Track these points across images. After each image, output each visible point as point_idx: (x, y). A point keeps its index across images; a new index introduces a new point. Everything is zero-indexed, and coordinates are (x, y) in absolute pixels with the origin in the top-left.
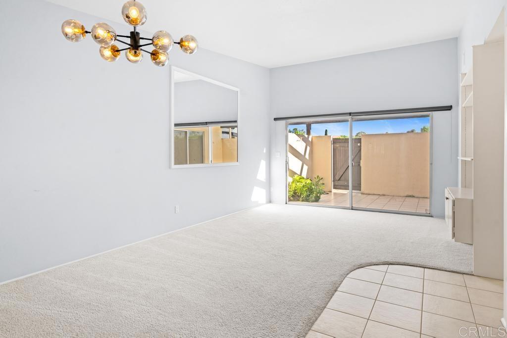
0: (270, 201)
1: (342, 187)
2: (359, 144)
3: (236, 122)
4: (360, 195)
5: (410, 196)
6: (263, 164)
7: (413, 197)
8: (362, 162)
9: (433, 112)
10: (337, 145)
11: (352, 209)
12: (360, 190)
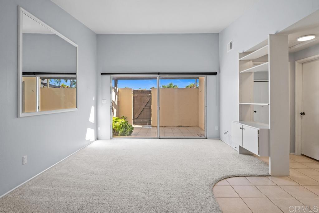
0: (97, 139)
1: (139, 123)
2: (150, 95)
3: (75, 74)
4: (151, 127)
5: (180, 126)
6: (93, 108)
7: (182, 126)
8: (152, 105)
9: (207, 76)
10: (136, 95)
11: (160, 139)
12: (151, 125)
